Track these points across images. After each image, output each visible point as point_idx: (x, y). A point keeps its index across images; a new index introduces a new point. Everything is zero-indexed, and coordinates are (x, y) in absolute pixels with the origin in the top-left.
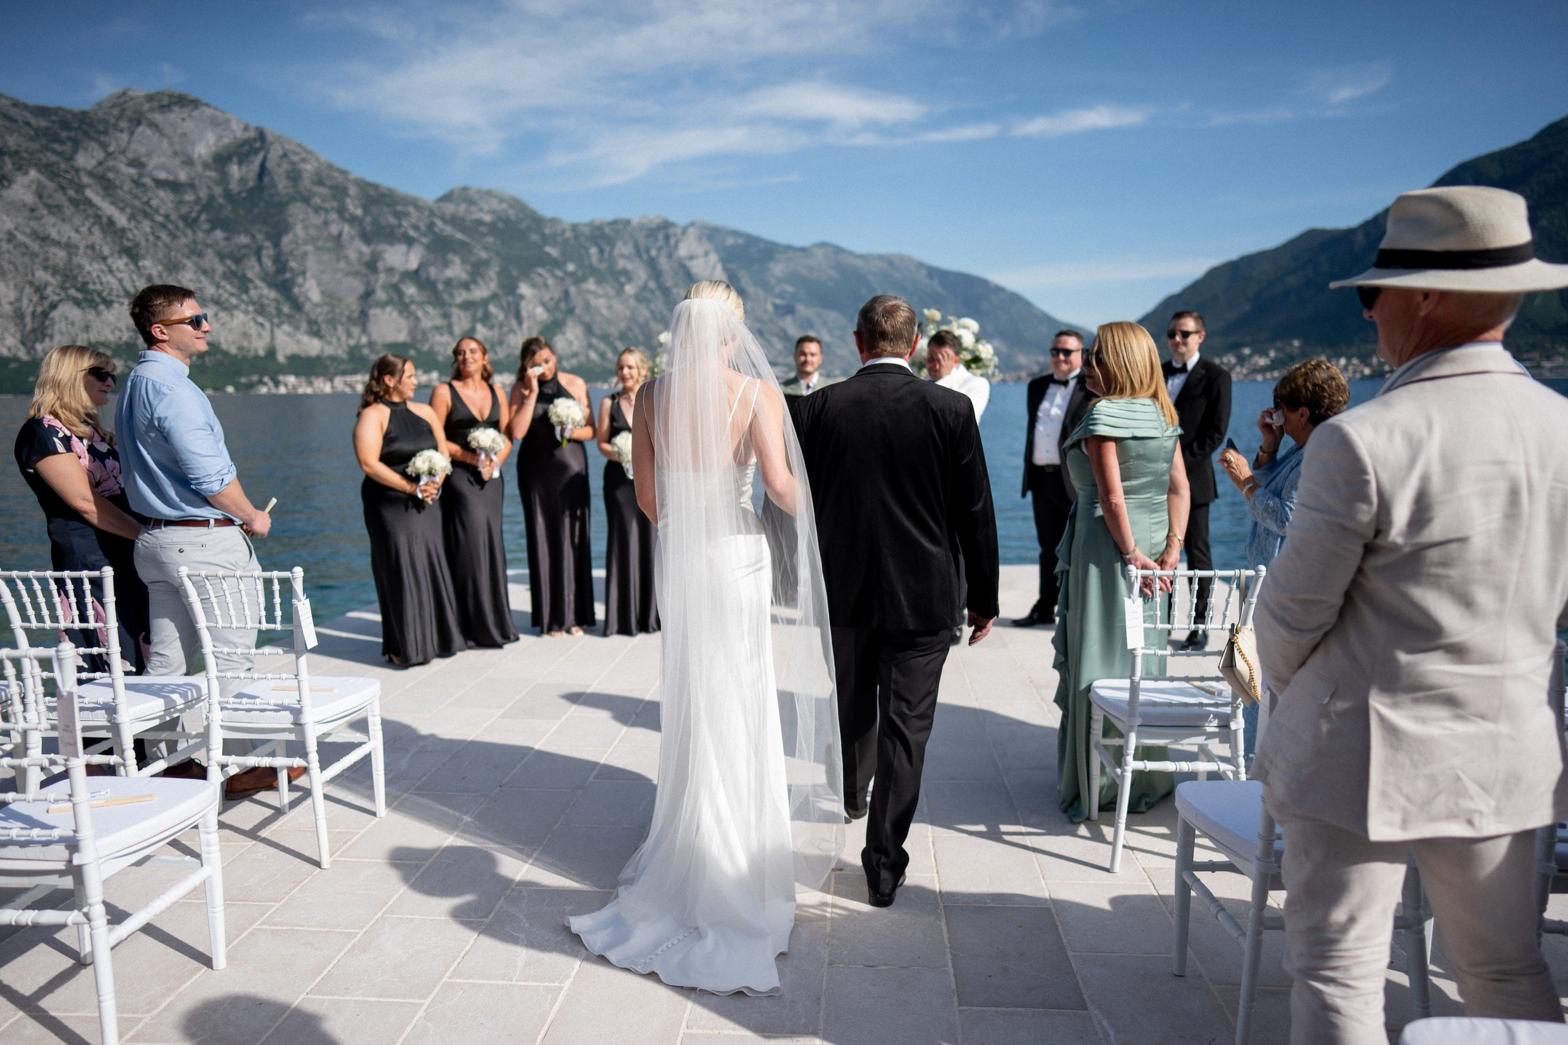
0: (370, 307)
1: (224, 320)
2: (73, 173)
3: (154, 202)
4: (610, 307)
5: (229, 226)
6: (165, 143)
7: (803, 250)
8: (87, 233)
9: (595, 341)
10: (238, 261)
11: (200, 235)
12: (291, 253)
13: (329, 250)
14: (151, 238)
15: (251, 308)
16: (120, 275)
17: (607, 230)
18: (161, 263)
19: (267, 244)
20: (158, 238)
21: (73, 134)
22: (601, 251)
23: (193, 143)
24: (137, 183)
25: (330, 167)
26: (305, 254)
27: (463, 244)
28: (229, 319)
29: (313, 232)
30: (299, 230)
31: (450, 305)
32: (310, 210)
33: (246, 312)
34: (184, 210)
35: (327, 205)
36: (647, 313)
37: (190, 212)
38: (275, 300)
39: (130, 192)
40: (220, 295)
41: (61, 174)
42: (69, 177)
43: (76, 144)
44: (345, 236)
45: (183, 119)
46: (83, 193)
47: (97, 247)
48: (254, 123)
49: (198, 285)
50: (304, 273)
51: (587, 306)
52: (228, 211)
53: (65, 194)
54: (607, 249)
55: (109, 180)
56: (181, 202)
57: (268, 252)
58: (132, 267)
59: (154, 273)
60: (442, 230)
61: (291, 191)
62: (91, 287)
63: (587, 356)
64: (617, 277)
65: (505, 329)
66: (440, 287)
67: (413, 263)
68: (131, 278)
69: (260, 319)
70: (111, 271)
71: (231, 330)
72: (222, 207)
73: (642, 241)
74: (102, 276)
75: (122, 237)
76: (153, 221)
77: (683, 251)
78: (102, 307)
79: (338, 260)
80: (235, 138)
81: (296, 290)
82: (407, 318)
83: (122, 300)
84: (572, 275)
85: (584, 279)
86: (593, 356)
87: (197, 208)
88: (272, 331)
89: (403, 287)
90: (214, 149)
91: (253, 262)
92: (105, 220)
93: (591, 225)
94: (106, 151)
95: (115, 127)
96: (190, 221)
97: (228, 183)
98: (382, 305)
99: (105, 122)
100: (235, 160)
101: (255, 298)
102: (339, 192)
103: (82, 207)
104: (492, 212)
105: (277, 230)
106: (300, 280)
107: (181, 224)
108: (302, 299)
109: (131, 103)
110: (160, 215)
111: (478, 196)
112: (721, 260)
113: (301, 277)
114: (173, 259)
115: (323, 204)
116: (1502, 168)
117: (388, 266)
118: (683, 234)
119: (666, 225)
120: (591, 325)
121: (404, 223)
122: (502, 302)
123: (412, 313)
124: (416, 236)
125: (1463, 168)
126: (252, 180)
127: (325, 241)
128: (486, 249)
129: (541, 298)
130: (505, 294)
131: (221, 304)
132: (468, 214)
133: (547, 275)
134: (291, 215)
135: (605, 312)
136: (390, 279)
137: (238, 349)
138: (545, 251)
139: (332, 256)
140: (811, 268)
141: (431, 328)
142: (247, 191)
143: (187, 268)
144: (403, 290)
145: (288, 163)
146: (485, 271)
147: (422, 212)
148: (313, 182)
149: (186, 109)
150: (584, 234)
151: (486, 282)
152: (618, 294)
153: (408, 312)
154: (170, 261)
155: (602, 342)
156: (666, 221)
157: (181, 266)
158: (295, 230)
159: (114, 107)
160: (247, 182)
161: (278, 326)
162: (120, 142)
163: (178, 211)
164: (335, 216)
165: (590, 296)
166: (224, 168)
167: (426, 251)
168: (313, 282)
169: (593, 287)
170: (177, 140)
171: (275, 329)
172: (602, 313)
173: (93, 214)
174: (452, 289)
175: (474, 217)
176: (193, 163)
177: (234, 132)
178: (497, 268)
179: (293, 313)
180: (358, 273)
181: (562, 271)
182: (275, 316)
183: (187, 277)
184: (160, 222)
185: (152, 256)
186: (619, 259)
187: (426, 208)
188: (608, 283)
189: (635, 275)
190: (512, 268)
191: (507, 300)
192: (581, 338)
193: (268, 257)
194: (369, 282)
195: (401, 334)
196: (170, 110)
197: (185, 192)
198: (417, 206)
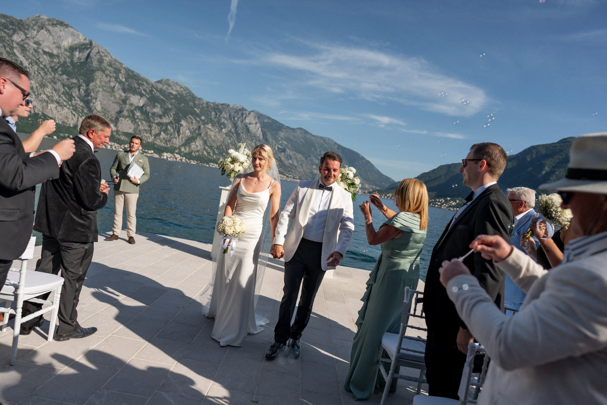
0: (120, 117)
1: (59, 110)
2: (11, 42)
3: (40, 59)
4: (215, 136)
5: (69, 75)
6: (51, 38)
7: (293, 129)
9: (207, 148)
10: (70, 88)
11: (57, 75)
13: (109, 92)
14: (36, 73)
15: (71, 108)
17: (220, 107)
18: (38, 83)
19: (83, 84)
20: (39, 73)
21: (14, 27)
22: (216, 114)
23: (63, 40)
24: (36, 51)
25: (116, 61)
26: (98, 91)
27: (162, 100)
28: (61, 110)
29: (103, 84)
30: (98, 82)
31: (153, 123)
32: (104, 75)
33: (69, 109)
34: (53, 65)
35: (111, 75)
36: (229, 141)
37: (55, 66)
38: (82, 106)
39: (32, 54)
40: (59, 100)
41: (6, 41)
42: (9, 43)
43: (15, 31)
44: (116, 87)
45: (61, 31)
46: (13, 50)
48: (89, 38)
49: (51, 94)
50: (96, 99)
51: (206, 134)
52: (70, 69)
53: (5, 49)
54: (218, 114)
55: (25, 47)
56: (52, 61)
57: (83, 87)
60: (156, 94)
61: (98, 66)
63: (203, 153)
64: (221, 125)
65: (173, 136)
66: (150, 115)
67: (141, 104)
69: (74, 113)
71: (61, 115)
72: (68, 66)
73: (232, 114)
76: (39, 66)
77: (247, 121)
79: (111, 96)
80: (80, 42)
81: (91, 104)
82: (134, 124)
84: (203, 121)
85: (207, 123)
86: (205, 153)
87: (58, 65)
88: (78, 118)
89: (135, 112)
90: (70, 44)
91: (76, 90)
93: (214, 103)
94: (26, 36)
95: (32, 28)
96: (54, 69)
97: (73, 58)
98: (125, 117)
99: (29, 26)
100: (78, 50)
101: (74, 104)
102: (117, 71)
103: (11, 55)
104: (177, 91)
105: (89, 79)
106: (94, 101)
107: (50, 70)
108: (93, 108)
109: (41, 20)
110: (42, 64)
111: (172, 84)
112: (261, 127)
113: (95, 100)
114: (44, 82)
115: (110, 74)
116: (546, 150)
117: (131, 103)
118: (249, 114)
119: (243, 109)
120: (206, 141)
121: (141, 88)
122: (173, 126)
123: (137, 122)
124: (145, 93)
125: (533, 147)
126: (83, 59)
127: (107, 88)
128: (171, 104)
129: (189, 127)
130: (175, 123)
131: (60, 103)
132: (167, 90)
133: (193, 119)
134: (96, 75)
135: (213, 137)
136: (130, 108)
137: (63, 122)
138: (194, 110)
139: (109, 94)
140: (295, 137)
141: (143, 130)
142: (80, 63)
143: (49, 87)
144: (135, 113)
145: (99, 56)
146: (169, 112)
147: (149, 85)
148: (108, 65)
149: (62, 27)
150: (211, 106)
151: (169, 117)
152: (219, 131)
153: (135, 122)
154: (42, 83)
155: (209, 148)
156: (243, 108)
157: (46, 86)
158: (96, 82)
159: (34, 20)
160: (81, 59)
161: (81, 117)
162: (33, 34)
163: (50, 64)
164: (114, 79)
165: (208, 130)
166: (73, 52)
167: (147, 100)
168: (99, 103)
169: (210, 127)
170: (56, 38)
171: (79, 118)
172: (211, 137)
173: (15, 59)
174: (154, 116)
175: (169, 91)
176: (61, 48)
177: (80, 40)
178: (174, 112)
179: (88, 113)
180: (118, 103)
181: (199, 118)
182: (81, 113)
183: (48, 90)
184: (42, 67)
185: (35, 80)
186: (222, 119)
187: (151, 84)
188: (216, 127)
189: (227, 126)
190: (180, 113)
191: (176, 125)
192: (202, 145)
193: (83, 89)
194: (122, 107)
195: (131, 130)
196: (56, 26)
197: (55, 58)
198: (147, 83)
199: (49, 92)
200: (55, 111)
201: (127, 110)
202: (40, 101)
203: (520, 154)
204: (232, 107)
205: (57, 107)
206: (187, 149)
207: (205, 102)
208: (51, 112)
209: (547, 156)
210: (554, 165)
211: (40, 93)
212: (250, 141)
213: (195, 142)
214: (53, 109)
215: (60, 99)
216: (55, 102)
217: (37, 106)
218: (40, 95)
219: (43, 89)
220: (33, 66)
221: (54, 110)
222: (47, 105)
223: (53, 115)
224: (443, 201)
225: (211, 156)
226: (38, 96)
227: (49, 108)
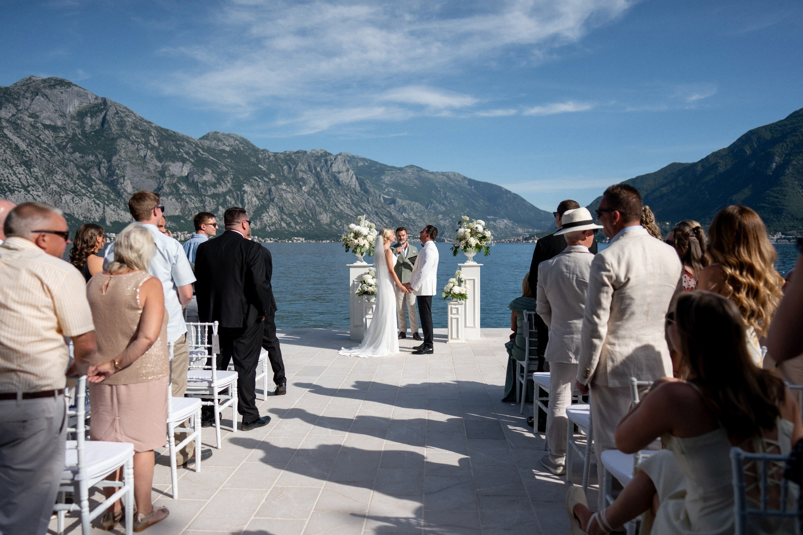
1: (77, 202)
3: (40, 137)
4: (294, 198)
5: (83, 151)
6: (51, 105)
7: (400, 169)
8: (3, 153)
9: (285, 217)
10: (87, 169)
11: (67, 154)
12: (117, 166)
13: (139, 164)
14: (39, 156)
15: (93, 195)
16: (19, 176)
17: (293, 156)
18: (44, 169)
19: (104, 160)
20: (43, 156)
22: (290, 168)
23: (67, 105)
24: (33, 126)
25: (142, 119)
26: (125, 166)
27: (214, 163)
28: (80, 201)
29: (131, 156)
30: (123, 154)
31: (205, 196)
32: (129, 143)
33: (90, 198)
34: (59, 141)
35: (139, 140)
36: (314, 202)
37: (62, 142)
38: (107, 191)
39: (29, 131)
40: (75, 188)
43: (1, 105)
44: (148, 157)
45: (62, 93)
46: (3, 131)
47: (8, 160)
48: (101, 95)
49: (63, 182)
50: (124, 177)
51: (281, 196)
52: (83, 142)
54: (293, 167)
55: (18, 124)
56: (57, 137)
57: (105, 165)
58: (27, 171)
59: (40, 175)
60: (203, 155)
61: (119, 132)
62: (3, 182)
63: (281, 225)
64: (299, 182)
66: (200, 185)
67: (185, 173)
68: (26, 177)
69: (98, 202)
70: (15, 174)
71: (80, 208)
72: (80, 139)
73: (312, 163)
74: (9, 176)
75: (23, 155)
76: (41, 146)
77: (335, 169)
78: (8, 193)
79: (144, 170)
80: (90, 103)
81: (119, 186)
82: (180, 202)
83: (20, 190)
84: (272, 180)
85: (280, 183)
86: (284, 225)
87: (66, 140)
88: (104, 208)
89: (179, 185)
90: (78, 108)
91: (96, 170)
92: (14, 146)
94: (17, 109)
95: (24, 96)
96: (61, 147)
97: (85, 127)
98: (167, 195)
99: (19, 94)
101: (96, 190)
102: (146, 133)
103: (2, 138)
104: (231, 146)
105: (110, 152)
106: (121, 180)
107: (56, 149)
108: (122, 190)
109: (33, 84)
110: (45, 143)
111: (223, 137)
112: (356, 174)
113: (122, 178)
114: (51, 168)
115: (137, 140)
116: (771, 133)
117: (171, 174)
118: (335, 159)
119: (326, 154)
120: (283, 208)
121: (181, 150)
122: (234, 194)
123: (183, 199)
124: (188, 158)
125: (751, 133)
126: (98, 126)
127: (137, 160)
128: (226, 165)
129: (256, 193)
130: (236, 190)
131: (76, 192)
132: (217, 146)
133: (259, 180)
134: (118, 145)
135: (291, 201)
136: (172, 181)
137: (84, 217)
138: (258, 167)
139: (140, 167)
140: (405, 179)
141: (194, 208)
142: (95, 132)
143: (58, 173)
144: (179, 187)
145: (118, 117)
146: (225, 178)
147: (192, 145)
148: (132, 127)
149: (64, 87)
150: (280, 158)
151: (225, 183)
152: (298, 191)
153: (181, 199)
154: (49, 169)
155: (288, 217)
156: (326, 152)
157: (55, 172)
158: (120, 153)
159: (23, 85)
160: (95, 127)
161: (108, 205)
162: (26, 104)
163: (56, 142)
164: (143, 146)
165: (282, 192)
166: (83, 119)
167: (193, 166)
168: (129, 182)
169: (285, 187)
170: (57, 103)
171: (106, 207)
172: (289, 201)
173: (7, 143)
174: (206, 187)
175: (220, 148)
176: (66, 117)
177: (90, 100)
178: (232, 176)
179: (116, 199)
180: (154, 177)
181: (268, 178)
182: (106, 200)
183: (58, 177)
184: (45, 147)
185: (39, 166)
186: (299, 172)
187: (194, 143)
188: (293, 185)
189: (308, 181)
190: (240, 176)
191: (237, 194)
192: (277, 215)
193: (104, 167)
194: (160, 182)
195: (177, 211)
196: (55, 88)
197: (60, 131)
198: (188, 142)
199: (60, 179)
200: (72, 205)
201: (168, 185)
202: (50, 194)
203: (734, 145)
204: (311, 153)
205: (73, 198)
206: (258, 223)
207: (272, 154)
208: (66, 207)
209: (774, 142)
210: (787, 152)
211: (49, 183)
212: (344, 197)
213: (268, 212)
214: (68, 201)
215: (77, 186)
216: (70, 193)
217: (47, 202)
218: (49, 186)
219: (52, 177)
220: (33, 147)
221: (70, 203)
222: (60, 197)
223: (70, 210)
225: (292, 227)
226: (47, 188)
227: (64, 201)
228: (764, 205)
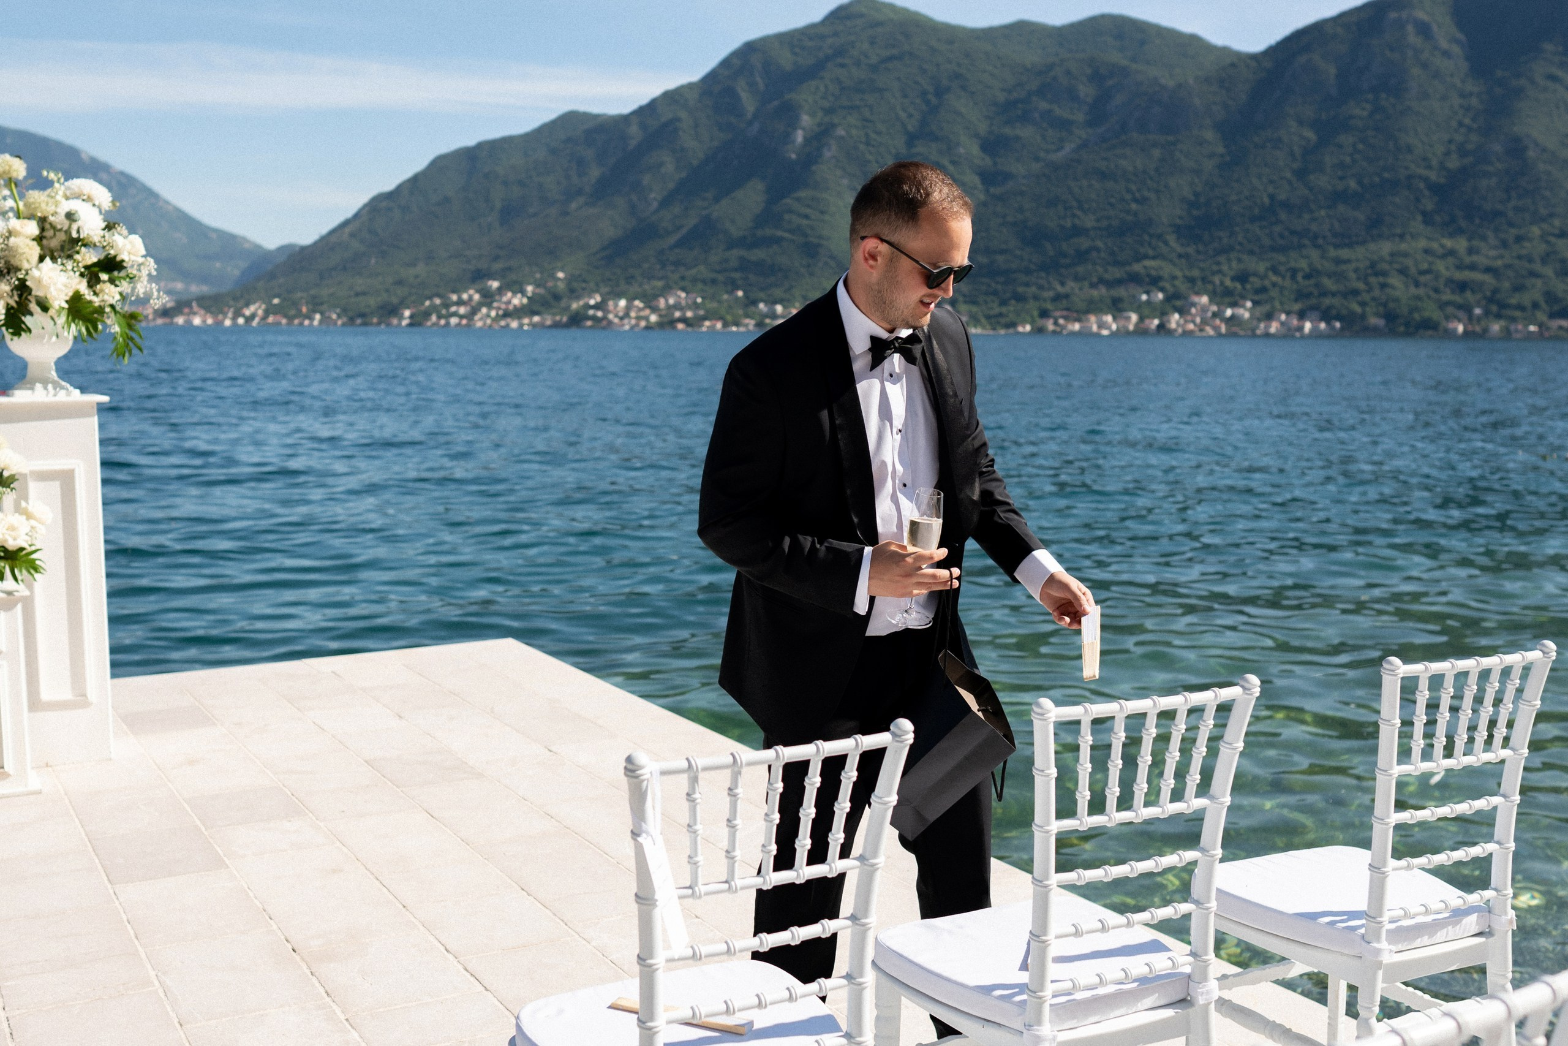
116: (795, 54)
203: (713, 75)
209: (800, 75)
210: (826, 104)
224: (477, 297)
228: (779, 233)
